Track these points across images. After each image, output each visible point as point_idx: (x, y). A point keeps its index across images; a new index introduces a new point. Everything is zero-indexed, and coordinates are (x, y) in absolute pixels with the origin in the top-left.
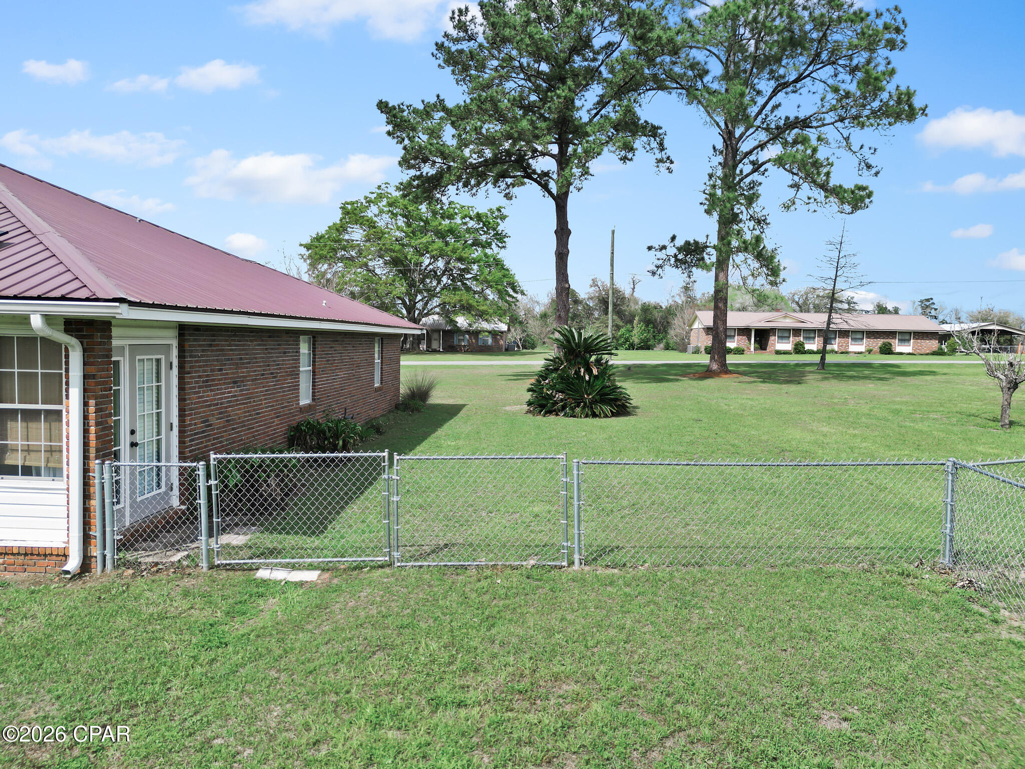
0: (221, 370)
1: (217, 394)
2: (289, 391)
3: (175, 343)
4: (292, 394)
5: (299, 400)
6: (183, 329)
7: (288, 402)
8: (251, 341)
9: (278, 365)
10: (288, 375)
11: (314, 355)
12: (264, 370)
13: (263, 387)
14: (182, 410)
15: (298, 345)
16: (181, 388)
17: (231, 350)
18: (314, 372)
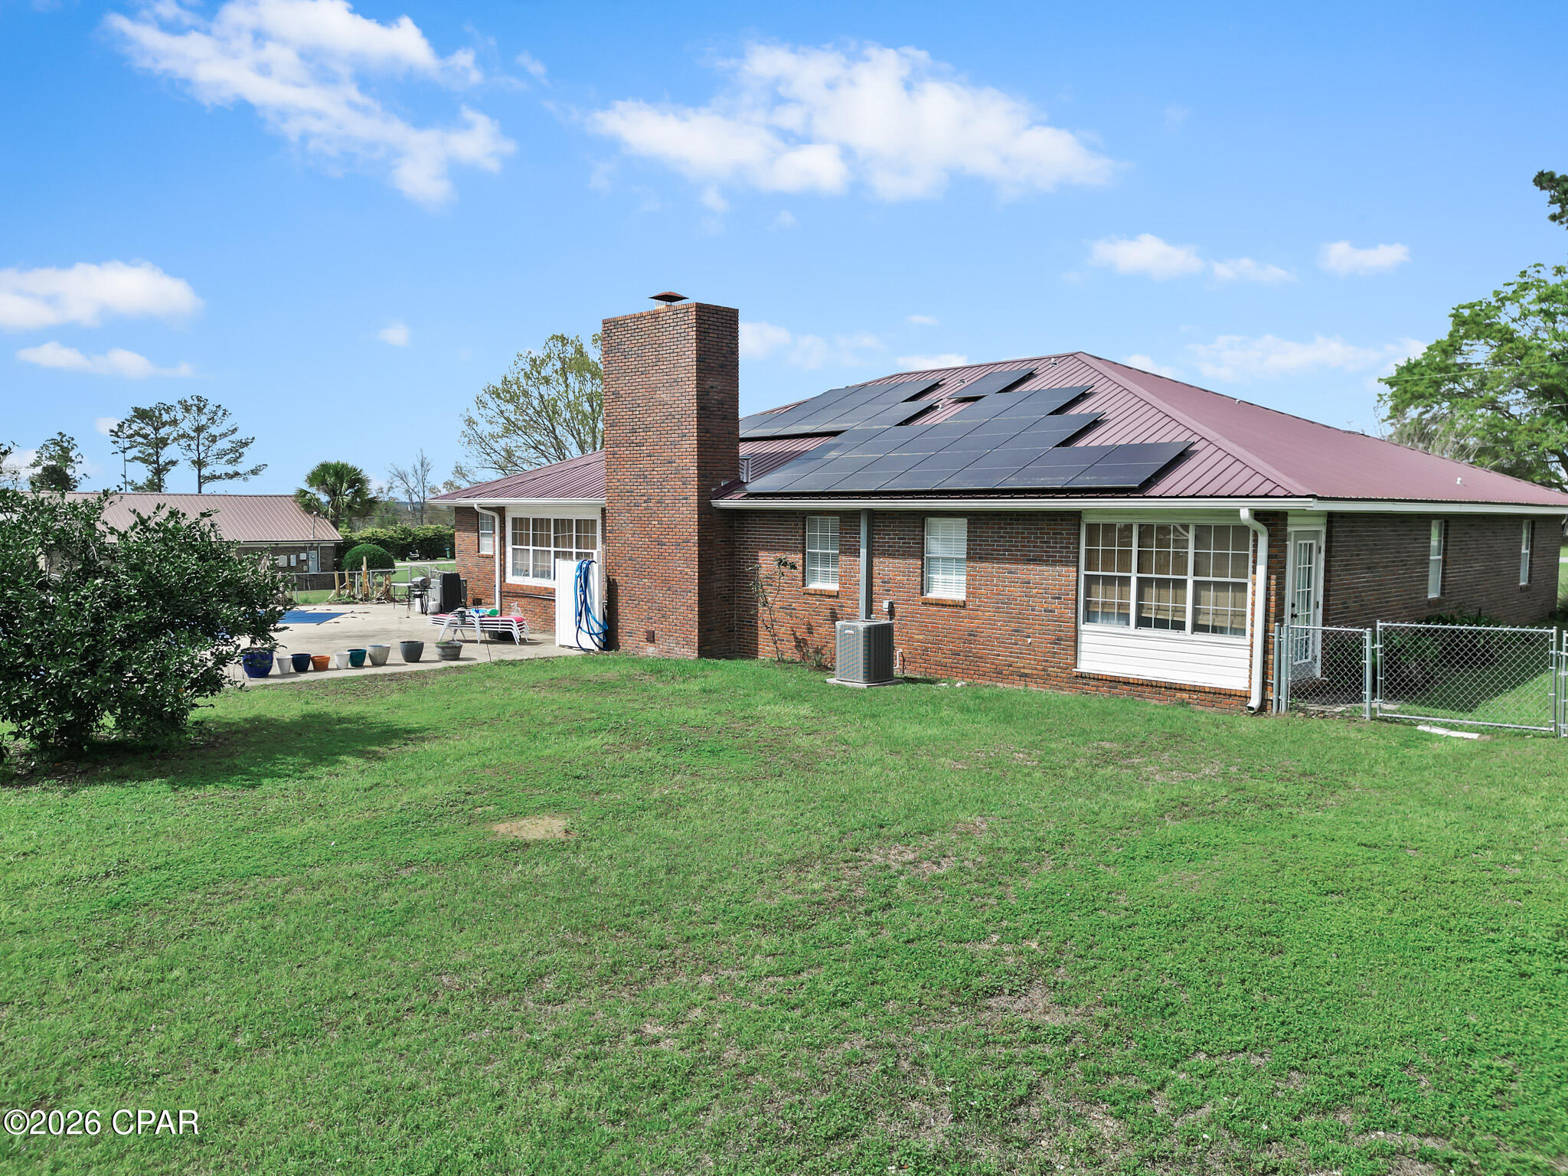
0: (1358, 555)
1: (1354, 579)
2: (1418, 581)
3: (1323, 529)
4: (1421, 585)
5: (1427, 592)
6: (1331, 517)
7: (1417, 594)
8: (1385, 527)
9: (1409, 552)
10: (1417, 564)
11: (1446, 542)
12: (1395, 557)
13: (1394, 575)
14: (1326, 590)
15: (1430, 530)
16: (1327, 571)
17: (1368, 536)
18: (1444, 561)
